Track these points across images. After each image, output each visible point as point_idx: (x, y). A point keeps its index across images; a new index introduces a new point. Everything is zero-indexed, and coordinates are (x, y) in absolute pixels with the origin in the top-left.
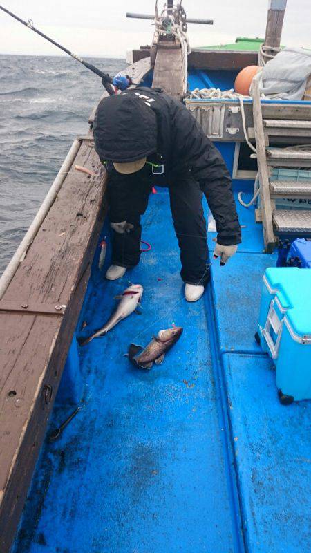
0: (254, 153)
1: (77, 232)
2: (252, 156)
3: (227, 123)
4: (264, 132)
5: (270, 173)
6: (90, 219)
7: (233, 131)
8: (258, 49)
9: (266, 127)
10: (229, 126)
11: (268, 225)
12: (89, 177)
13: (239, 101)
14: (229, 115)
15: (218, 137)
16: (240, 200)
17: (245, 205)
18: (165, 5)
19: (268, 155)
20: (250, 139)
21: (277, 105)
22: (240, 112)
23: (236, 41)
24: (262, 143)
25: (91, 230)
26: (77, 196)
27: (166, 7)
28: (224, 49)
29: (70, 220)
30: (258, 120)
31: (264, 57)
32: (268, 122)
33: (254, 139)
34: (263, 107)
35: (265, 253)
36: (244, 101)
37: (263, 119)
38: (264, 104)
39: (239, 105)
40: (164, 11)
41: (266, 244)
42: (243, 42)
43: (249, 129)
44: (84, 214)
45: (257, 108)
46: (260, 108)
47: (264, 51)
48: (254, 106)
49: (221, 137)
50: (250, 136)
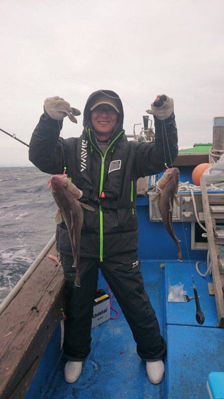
0: (205, 232)
1: (24, 330)
2: (203, 235)
3: (183, 209)
4: (212, 216)
5: (219, 251)
6: (41, 314)
7: (187, 214)
8: (208, 151)
9: (212, 213)
10: (184, 211)
11: (219, 300)
12: (57, 266)
13: (190, 193)
14: (184, 203)
15: (177, 219)
16: (198, 270)
17: (201, 275)
18: (143, 128)
19: (215, 236)
20: (200, 222)
21: (221, 194)
22: (191, 200)
23: (194, 146)
24: (210, 226)
25: (38, 328)
26: (40, 286)
27: (144, 130)
28: (184, 153)
29: (23, 315)
30: (206, 206)
31: (213, 156)
32: (214, 208)
33: (204, 221)
34: (209, 197)
35: (219, 328)
36: (194, 193)
37: (210, 205)
38: (210, 194)
39: (191, 195)
40: (141, 132)
41: (220, 319)
42: (199, 147)
43: (200, 213)
44: (39, 308)
45: (205, 197)
46: (207, 197)
47: (212, 153)
48: (203, 196)
49: (179, 219)
50: (201, 219)
